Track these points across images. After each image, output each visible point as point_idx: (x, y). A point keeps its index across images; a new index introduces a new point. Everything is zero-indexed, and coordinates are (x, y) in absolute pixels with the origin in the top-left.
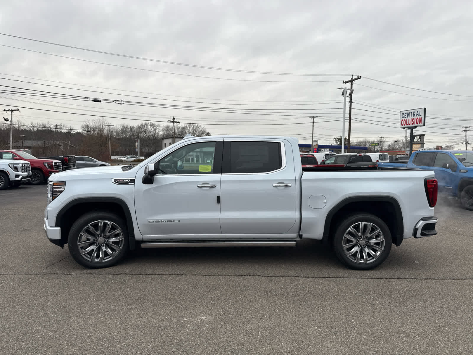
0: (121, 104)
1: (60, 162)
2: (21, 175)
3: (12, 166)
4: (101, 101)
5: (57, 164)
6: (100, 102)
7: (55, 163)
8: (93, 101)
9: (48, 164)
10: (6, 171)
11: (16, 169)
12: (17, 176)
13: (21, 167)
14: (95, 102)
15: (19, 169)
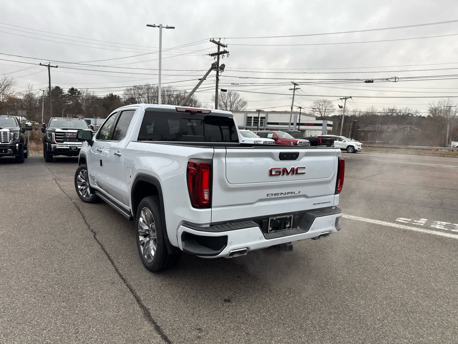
0: (395, 81)
1: (308, 142)
4: (374, 81)
5: (303, 143)
6: (372, 82)
7: (300, 142)
8: (365, 82)
9: (293, 143)
14: (367, 83)
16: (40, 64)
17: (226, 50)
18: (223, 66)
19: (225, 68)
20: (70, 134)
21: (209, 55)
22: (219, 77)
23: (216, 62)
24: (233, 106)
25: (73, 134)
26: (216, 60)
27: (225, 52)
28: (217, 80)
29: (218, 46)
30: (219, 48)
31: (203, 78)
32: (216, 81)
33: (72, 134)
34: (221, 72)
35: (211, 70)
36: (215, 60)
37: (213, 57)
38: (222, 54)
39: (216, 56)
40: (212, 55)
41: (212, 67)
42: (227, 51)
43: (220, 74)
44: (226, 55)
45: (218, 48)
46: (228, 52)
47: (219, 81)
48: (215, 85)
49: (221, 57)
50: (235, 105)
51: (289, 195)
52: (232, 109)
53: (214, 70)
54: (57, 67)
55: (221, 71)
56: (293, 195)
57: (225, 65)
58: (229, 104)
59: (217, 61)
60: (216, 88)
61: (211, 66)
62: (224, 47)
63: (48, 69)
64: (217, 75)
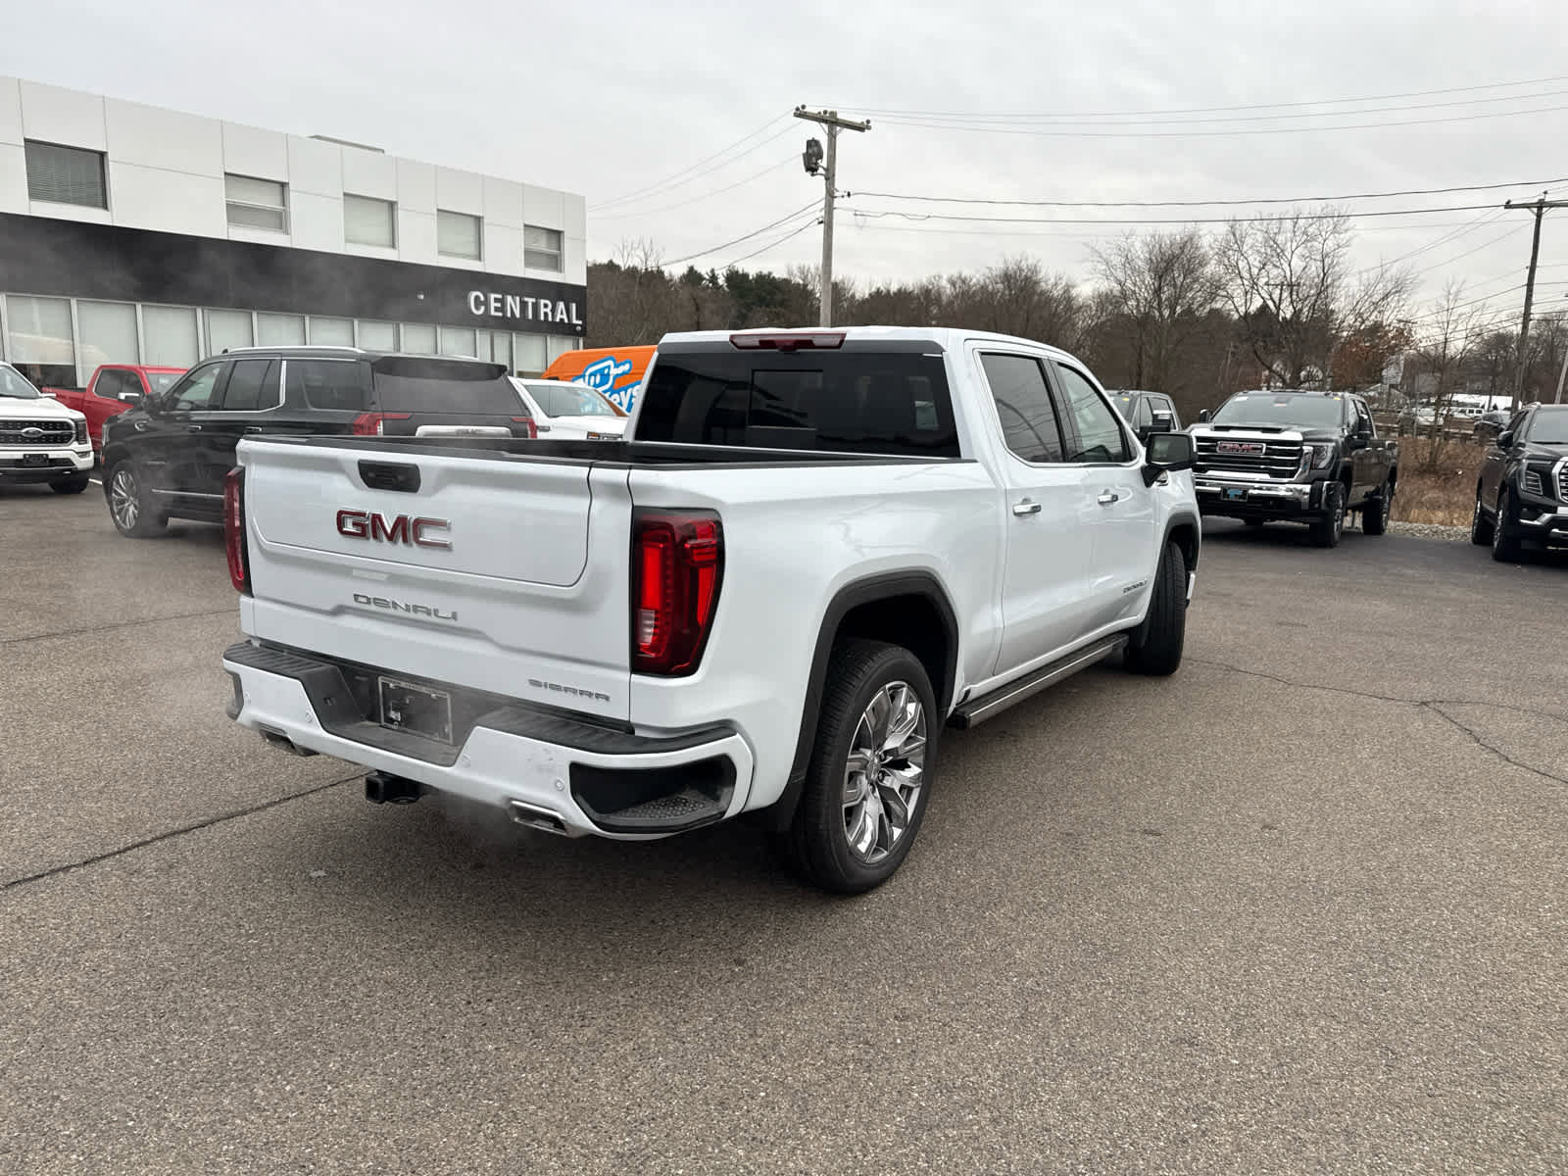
20: (1229, 445)
25: (1241, 445)
33: (1237, 446)
51: (421, 616)
56: (433, 619)
63: (1534, 219)
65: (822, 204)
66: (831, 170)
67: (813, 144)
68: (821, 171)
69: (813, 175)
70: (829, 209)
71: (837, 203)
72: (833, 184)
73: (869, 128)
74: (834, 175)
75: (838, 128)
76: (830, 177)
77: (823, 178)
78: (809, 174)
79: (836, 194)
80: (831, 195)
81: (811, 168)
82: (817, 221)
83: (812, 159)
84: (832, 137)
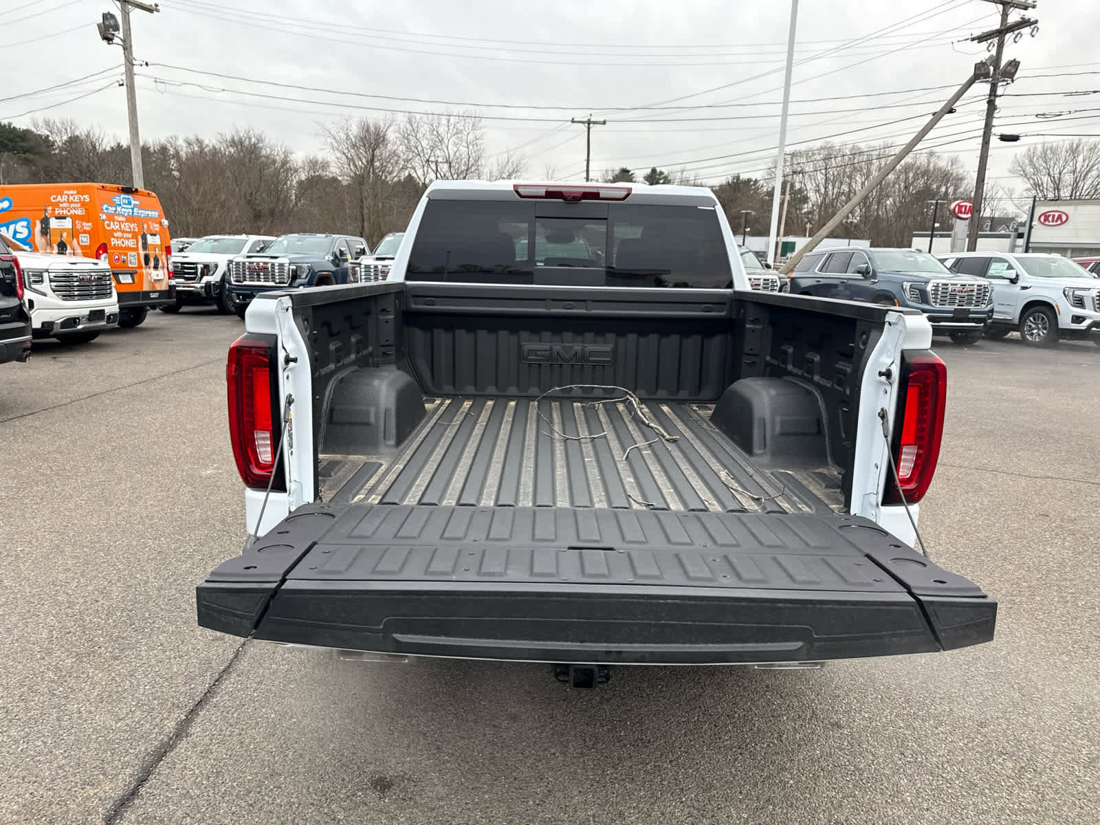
2: (1090, 318)
3: (1071, 294)
10: (1054, 305)
11: (1080, 302)
12: (1078, 319)
13: (1093, 298)
15: (1088, 302)
16: (573, 121)
17: (1027, 18)
18: (1015, 64)
19: (1018, 71)
21: (973, 39)
22: (998, 102)
23: (991, 57)
24: (1081, 184)
26: (994, 52)
27: (1025, 23)
28: (988, 109)
29: (1004, 10)
30: (1005, 15)
31: (942, 110)
32: (985, 114)
34: (1005, 83)
35: (973, 82)
36: (989, 51)
37: (984, 45)
38: (1013, 31)
39: (996, 40)
40: (981, 39)
41: (975, 74)
42: (1030, 19)
43: (999, 91)
44: (1026, 31)
45: (1002, 16)
46: (1036, 22)
47: (996, 111)
48: (982, 124)
49: (1012, 40)
50: (1090, 181)
52: (1078, 194)
53: (981, 82)
54: (604, 123)
55: (1003, 81)
57: (1019, 63)
58: (1068, 178)
59: (995, 55)
60: (985, 132)
61: (971, 73)
62: (1026, 8)
63: (586, 129)
64: (990, 95)
65: (123, 69)
66: (128, 42)
67: (107, 16)
68: (116, 40)
69: (109, 44)
70: (130, 74)
71: (136, 69)
72: (131, 54)
73: (158, 11)
74: (131, 46)
75: (130, 7)
76: (127, 47)
77: (121, 48)
78: (105, 42)
79: (134, 62)
80: (130, 62)
81: (108, 39)
82: (117, 84)
83: (108, 29)
84: (126, 15)
